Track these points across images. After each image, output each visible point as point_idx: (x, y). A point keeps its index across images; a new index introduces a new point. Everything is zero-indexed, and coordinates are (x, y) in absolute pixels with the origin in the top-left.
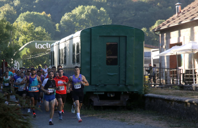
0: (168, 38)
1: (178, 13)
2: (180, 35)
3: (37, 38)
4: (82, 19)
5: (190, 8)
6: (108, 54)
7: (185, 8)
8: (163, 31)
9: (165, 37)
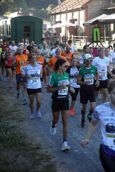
0: (55, 18)
1: (60, 5)
2: (60, 17)
4: (11, 3)
5: (65, 3)
6: (25, 31)
7: (63, 3)
8: (52, 15)
9: (53, 17)
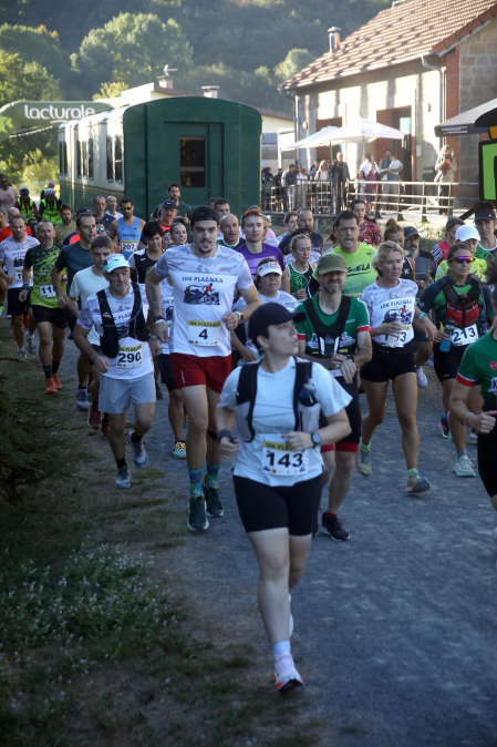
0: (315, 105)
1: (335, 51)
2: (338, 102)
3: (28, 89)
4: (127, 45)
5: (357, 39)
6: (184, 162)
7: (350, 39)
8: (303, 91)
9: (307, 103)
